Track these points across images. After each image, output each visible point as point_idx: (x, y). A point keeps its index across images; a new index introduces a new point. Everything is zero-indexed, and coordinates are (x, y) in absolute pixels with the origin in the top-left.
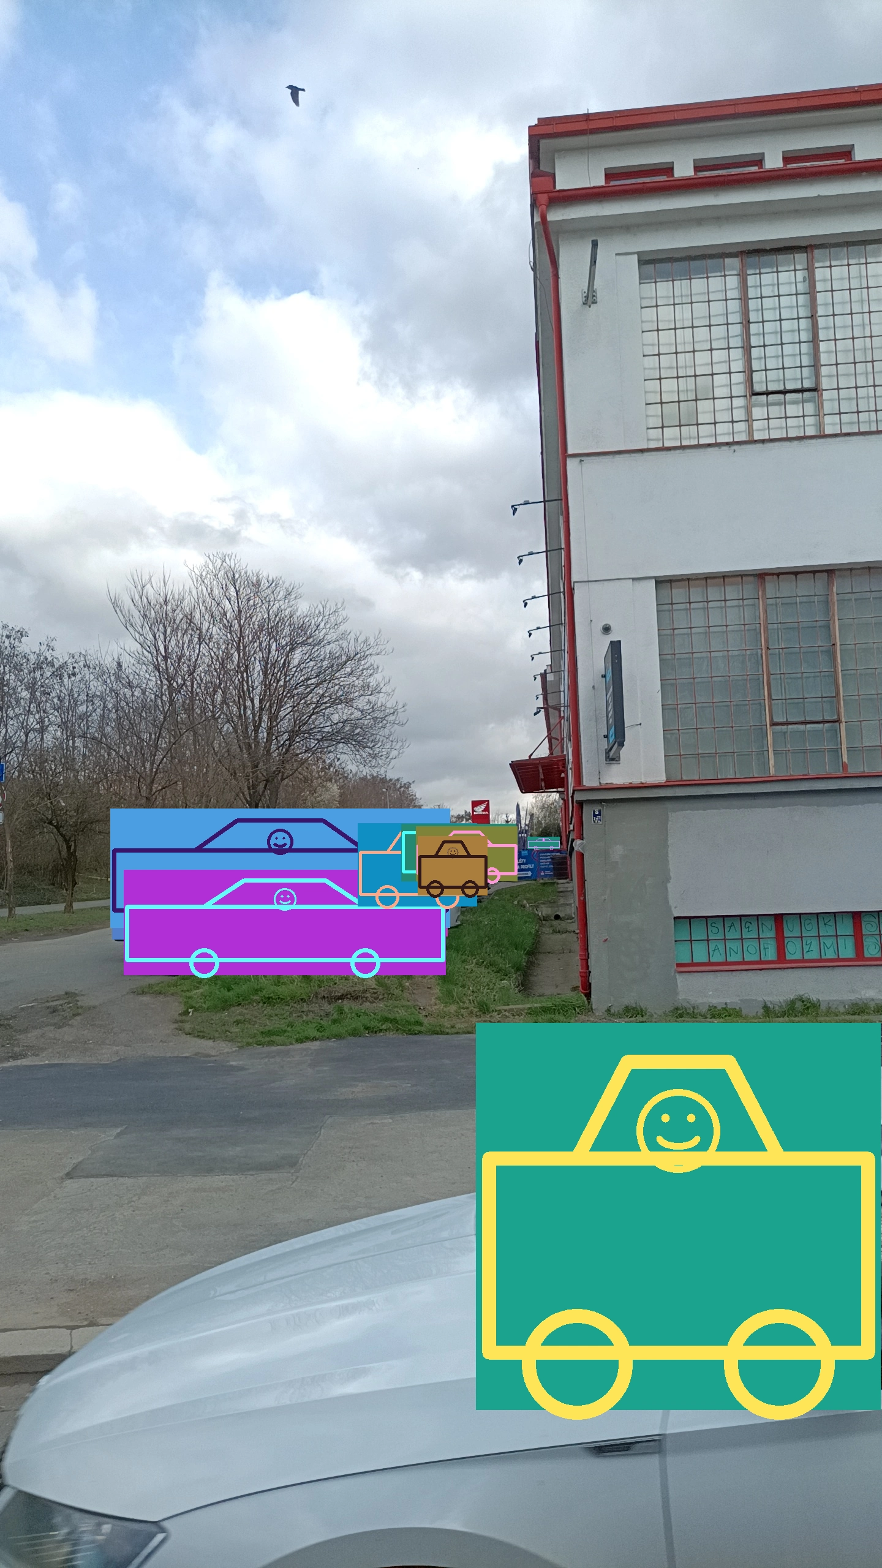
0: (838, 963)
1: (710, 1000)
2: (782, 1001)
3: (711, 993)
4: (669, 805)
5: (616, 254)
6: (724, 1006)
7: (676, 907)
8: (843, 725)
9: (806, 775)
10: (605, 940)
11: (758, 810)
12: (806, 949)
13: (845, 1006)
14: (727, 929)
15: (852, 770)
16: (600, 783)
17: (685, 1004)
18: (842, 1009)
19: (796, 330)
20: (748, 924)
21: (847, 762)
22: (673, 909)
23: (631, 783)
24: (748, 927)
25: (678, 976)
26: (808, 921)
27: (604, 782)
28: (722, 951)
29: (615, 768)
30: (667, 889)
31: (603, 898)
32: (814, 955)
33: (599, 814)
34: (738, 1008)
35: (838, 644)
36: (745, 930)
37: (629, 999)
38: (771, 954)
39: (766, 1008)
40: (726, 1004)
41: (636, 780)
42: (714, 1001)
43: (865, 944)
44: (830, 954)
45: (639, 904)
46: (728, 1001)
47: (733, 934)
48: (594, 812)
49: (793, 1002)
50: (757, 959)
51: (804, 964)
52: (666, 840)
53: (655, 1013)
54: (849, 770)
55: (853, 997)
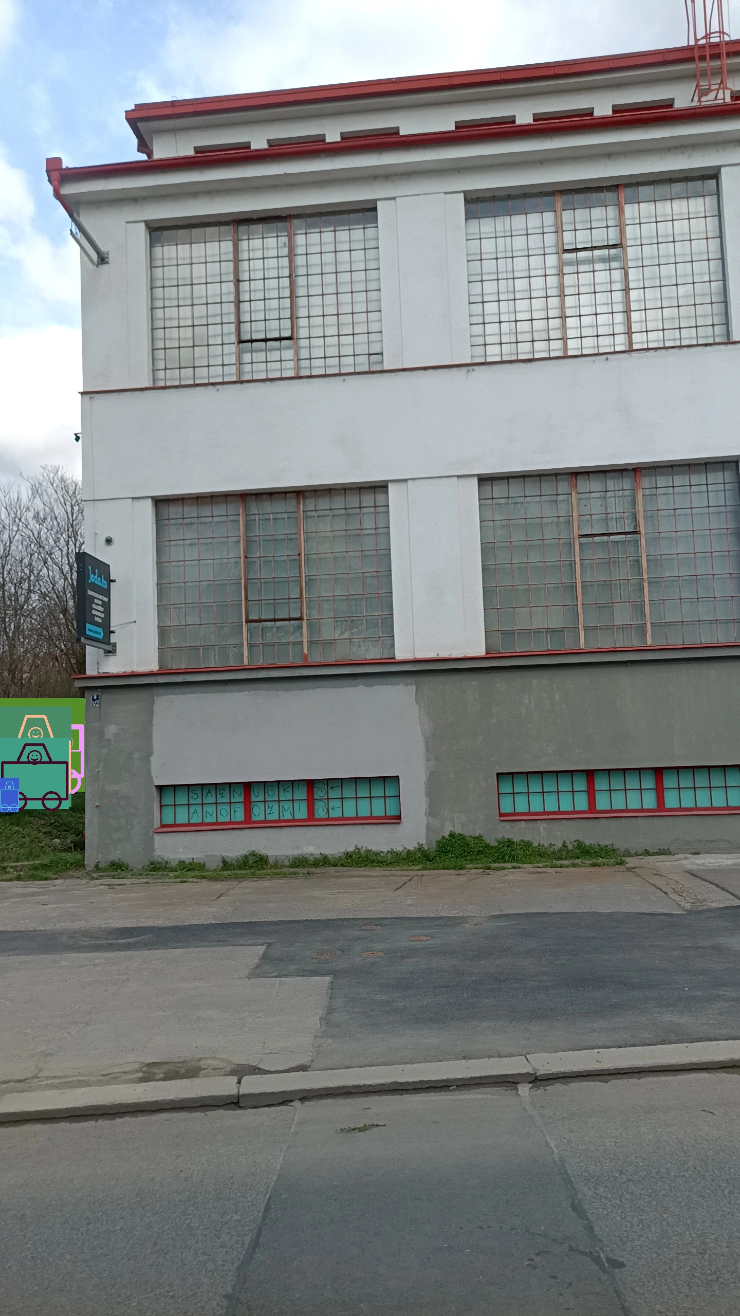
0: (293, 823)
1: (180, 856)
2: (238, 856)
3: (181, 850)
4: (155, 691)
5: (127, 222)
6: (192, 861)
7: (156, 777)
8: (305, 623)
9: (273, 664)
10: (97, 806)
11: (228, 694)
12: (268, 811)
13: (289, 860)
14: (205, 795)
15: (311, 661)
16: (99, 672)
17: (160, 860)
18: (287, 863)
19: (278, 287)
20: (222, 791)
21: (307, 653)
22: (154, 778)
23: (124, 672)
24: (222, 793)
25: (155, 835)
26: (271, 788)
27: (101, 671)
28: (200, 814)
29: (112, 659)
30: (150, 761)
31: (97, 770)
32: (275, 817)
33: (97, 699)
34: (202, 862)
35: (303, 554)
36: (219, 796)
37: (116, 855)
38: (239, 815)
39: (224, 862)
40: (193, 859)
41: (128, 670)
42: (183, 857)
43: (316, 807)
44: (288, 816)
45: (127, 775)
46: (195, 857)
47: (210, 799)
48: (93, 697)
49: (246, 857)
50: (228, 820)
51: (266, 825)
52: (151, 720)
53: (136, 868)
54: (309, 660)
55: (296, 853)
